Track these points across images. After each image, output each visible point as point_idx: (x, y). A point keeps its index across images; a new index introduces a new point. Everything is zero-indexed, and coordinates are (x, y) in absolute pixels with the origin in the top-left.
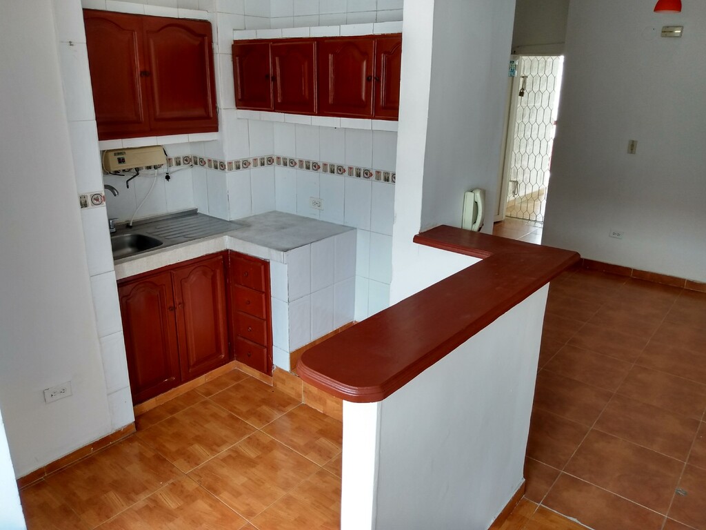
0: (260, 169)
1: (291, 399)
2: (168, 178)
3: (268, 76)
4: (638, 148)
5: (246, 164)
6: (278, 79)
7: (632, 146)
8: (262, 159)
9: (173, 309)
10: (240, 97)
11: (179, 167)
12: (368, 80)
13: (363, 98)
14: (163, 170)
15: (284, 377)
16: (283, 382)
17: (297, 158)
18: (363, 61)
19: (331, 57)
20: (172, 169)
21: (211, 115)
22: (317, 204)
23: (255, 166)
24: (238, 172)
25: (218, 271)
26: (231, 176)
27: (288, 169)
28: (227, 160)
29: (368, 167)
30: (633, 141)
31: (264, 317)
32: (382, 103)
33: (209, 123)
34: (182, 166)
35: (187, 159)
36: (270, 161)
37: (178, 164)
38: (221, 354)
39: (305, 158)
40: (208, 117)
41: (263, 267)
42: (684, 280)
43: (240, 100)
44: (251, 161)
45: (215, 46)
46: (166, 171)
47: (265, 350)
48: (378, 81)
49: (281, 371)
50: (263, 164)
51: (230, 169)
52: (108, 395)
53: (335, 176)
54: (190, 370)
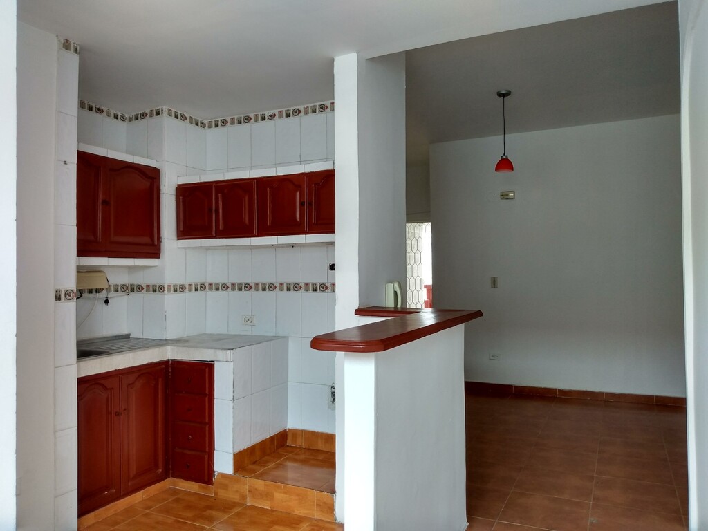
0: (194, 293)
1: (235, 503)
2: (107, 302)
3: (210, 210)
4: (499, 283)
5: (182, 288)
6: (221, 211)
7: (494, 282)
8: (196, 285)
9: (118, 414)
10: (182, 229)
11: (116, 294)
12: (302, 204)
13: (298, 219)
14: (103, 295)
15: (226, 482)
16: (225, 487)
17: (228, 282)
18: (297, 191)
19: (269, 190)
20: (110, 295)
21: (156, 242)
22: (249, 320)
23: (190, 290)
24: (176, 294)
25: (160, 380)
26: (169, 298)
27: (220, 293)
28: (166, 284)
29: (297, 281)
30: (494, 278)
31: (207, 420)
32: (314, 221)
33: (152, 249)
34: (120, 293)
35: (124, 288)
36: (203, 287)
37: (116, 291)
38: (158, 469)
39: (237, 281)
40: (153, 245)
41: (207, 369)
42: (556, 390)
43: (181, 232)
44: (187, 286)
45: (162, 187)
46: (105, 296)
47: (207, 456)
48: (310, 204)
49: (223, 476)
50: (196, 290)
51: (169, 291)
52: (56, 497)
53: (268, 294)
54: (130, 484)
